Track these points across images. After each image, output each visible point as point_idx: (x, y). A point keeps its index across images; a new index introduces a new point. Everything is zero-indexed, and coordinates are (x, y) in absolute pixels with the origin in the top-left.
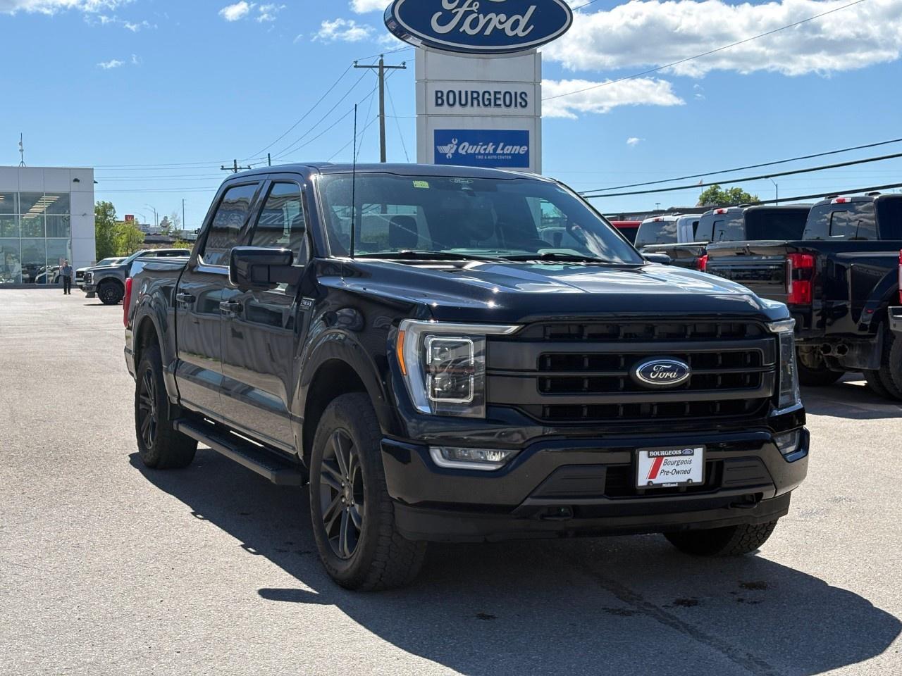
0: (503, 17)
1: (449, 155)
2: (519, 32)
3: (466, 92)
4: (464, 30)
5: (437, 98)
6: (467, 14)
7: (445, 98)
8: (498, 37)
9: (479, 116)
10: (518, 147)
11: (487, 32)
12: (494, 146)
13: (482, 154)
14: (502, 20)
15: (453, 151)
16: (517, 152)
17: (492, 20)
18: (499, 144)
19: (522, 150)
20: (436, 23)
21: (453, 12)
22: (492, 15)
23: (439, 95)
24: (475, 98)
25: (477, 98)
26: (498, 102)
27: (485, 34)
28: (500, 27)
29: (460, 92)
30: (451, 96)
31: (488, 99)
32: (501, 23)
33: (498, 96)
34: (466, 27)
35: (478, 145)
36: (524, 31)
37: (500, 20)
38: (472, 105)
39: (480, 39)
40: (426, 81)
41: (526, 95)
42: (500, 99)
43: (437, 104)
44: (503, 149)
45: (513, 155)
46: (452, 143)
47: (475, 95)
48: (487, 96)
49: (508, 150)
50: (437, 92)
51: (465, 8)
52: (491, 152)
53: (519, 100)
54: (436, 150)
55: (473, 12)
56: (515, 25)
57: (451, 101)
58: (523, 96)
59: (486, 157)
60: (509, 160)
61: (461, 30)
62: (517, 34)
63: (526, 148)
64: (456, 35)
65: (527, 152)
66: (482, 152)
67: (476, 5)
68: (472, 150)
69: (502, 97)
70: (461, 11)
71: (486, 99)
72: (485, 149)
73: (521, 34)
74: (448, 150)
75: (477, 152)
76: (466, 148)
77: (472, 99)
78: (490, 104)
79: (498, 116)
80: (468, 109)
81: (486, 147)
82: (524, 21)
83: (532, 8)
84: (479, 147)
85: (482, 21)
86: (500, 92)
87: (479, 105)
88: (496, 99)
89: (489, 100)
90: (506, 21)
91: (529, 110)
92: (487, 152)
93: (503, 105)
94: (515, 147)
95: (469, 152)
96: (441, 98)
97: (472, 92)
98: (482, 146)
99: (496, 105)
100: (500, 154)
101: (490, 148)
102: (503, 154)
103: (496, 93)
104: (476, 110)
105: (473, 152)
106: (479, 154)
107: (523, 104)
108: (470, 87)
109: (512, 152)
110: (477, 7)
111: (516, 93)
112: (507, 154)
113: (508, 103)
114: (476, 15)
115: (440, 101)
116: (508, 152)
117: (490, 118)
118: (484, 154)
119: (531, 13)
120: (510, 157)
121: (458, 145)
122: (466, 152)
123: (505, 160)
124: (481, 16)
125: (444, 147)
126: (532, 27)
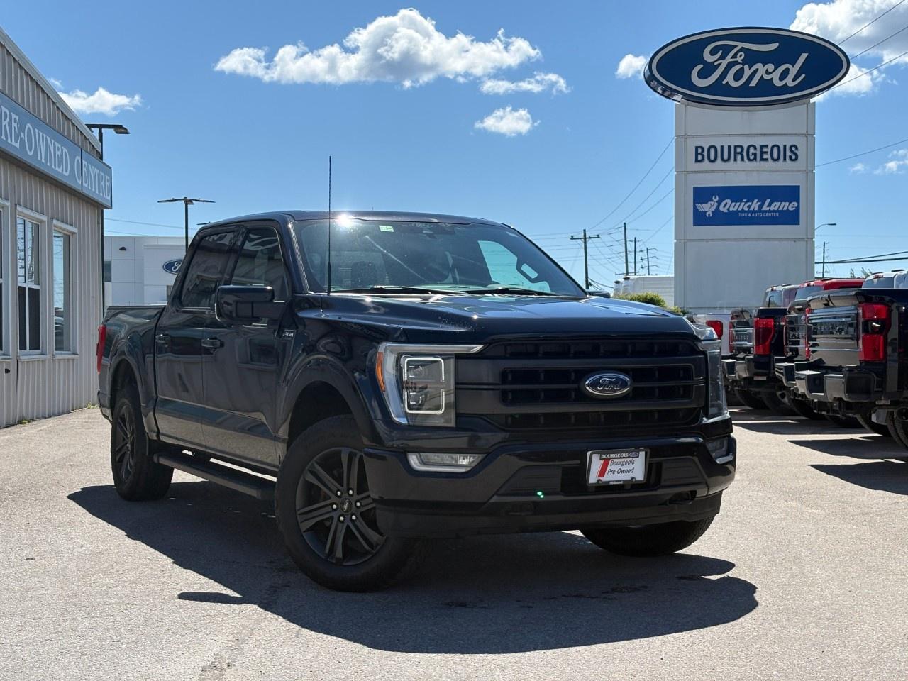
0: (770, 67)
1: (709, 213)
2: (789, 81)
3: (729, 147)
4: (727, 82)
5: (697, 154)
6: (730, 65)
7: (705, 153)
8: (766, 87)
9: (744, 171)
10: (787, 203)
11: (753, 83)
12: (759, 203)
13: (745, 212)
14: (770, 70)
15: (713, 209)
16: (785, 209)
17: (759, 72)
18: (765, 201)
19: (792, 206)
20: (696, 75)
21: (716, 64)
22: (759, 66)
23: (700, 150)
24: (739, 153)
25: (741, 153)
26: (765, 156)
27: (750, 85)
28: (767, 77)
29: (722, 147)
30: (712, 151)
31: (753, 154)
32: (768, 73)
33: (765, 150)
34: (729, 79)
35: (741, 202)
36: (794, 80)
37: (767, 70)
38: (735, 160)
39: (745, 90)
40: (685, 137)
41: (797, 148)
42: (766, 152)
43: (697, 161)
44: (769, 205)
45: (782, 212)
46: (712, 201)
47: (739, 150)
48: (752, 150)
49: (775, 206)
50: (697, 148)
51: (729, 59)
52: (756, 209)
53: (788, 153)
54: (695, 209)
55: (737, 63)
56: (784, 75)
57: (712, 157)
58: (793, 149)
59: (750, 215)
60: (777, 217)
61: (724, 82)
62: (786, 84)
63: (796, 204)
64: (719, 88)
65: (798, 209)
66: (746, 209)
67: (741, 56)
68: (734, 207)
69: (769, 150)
70: (724, 63)
71: (750, 154)
72: (749, 207)
73: (791, 84)
74: (708, 208)
75: (740, 209)
76: (728, 206)
77: (736, 153)
78: (755, 159)
79: (764, 171)
80: (731, 165)
81: (750, 203)
82: (794, 70)
83: (804, 56)
84: (743, 204)
85: (748, 72)
86: (767, 146)
87: (743, 159)
88: (762, 153)
89: (755, 154)
90: (773, 72)
91: (800, 164)
92: (751, 209)
93: (770, 160)
94: (783, 203)
95: (731, 209)
96: (702, 154)
97: (736, 147)
98: (746, 203)
99: (762, 159)
100: (766, 211)
101: (755, 205)
102: (769, 211)
103: (762, 147)
104: (739, 165)
105: (735, 209)
106: (743, 211)
107: (793, 157)
108: (734, 142)
109: (781, 209)
110: (742, 58)
111: (785, 146)
112: (774, 211)
113: (775, 156)
114: (741, 66)
115: (700, 157)
116: (776, 209)
117: (755, 174)
118: (748, 212)
119: (802, 62)
120: (777, 214)
121: (719, 202)
122: (728, 209)
123: (772, 217)
124: (746, 67)
125: (703, 205)
126: (803, 76)
